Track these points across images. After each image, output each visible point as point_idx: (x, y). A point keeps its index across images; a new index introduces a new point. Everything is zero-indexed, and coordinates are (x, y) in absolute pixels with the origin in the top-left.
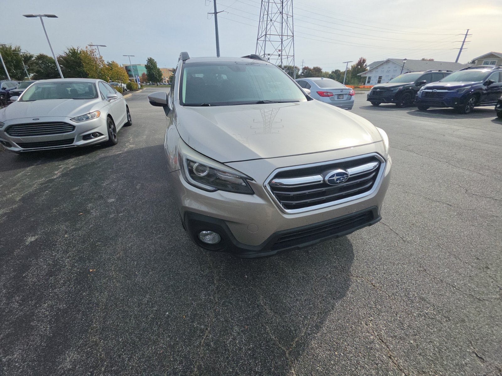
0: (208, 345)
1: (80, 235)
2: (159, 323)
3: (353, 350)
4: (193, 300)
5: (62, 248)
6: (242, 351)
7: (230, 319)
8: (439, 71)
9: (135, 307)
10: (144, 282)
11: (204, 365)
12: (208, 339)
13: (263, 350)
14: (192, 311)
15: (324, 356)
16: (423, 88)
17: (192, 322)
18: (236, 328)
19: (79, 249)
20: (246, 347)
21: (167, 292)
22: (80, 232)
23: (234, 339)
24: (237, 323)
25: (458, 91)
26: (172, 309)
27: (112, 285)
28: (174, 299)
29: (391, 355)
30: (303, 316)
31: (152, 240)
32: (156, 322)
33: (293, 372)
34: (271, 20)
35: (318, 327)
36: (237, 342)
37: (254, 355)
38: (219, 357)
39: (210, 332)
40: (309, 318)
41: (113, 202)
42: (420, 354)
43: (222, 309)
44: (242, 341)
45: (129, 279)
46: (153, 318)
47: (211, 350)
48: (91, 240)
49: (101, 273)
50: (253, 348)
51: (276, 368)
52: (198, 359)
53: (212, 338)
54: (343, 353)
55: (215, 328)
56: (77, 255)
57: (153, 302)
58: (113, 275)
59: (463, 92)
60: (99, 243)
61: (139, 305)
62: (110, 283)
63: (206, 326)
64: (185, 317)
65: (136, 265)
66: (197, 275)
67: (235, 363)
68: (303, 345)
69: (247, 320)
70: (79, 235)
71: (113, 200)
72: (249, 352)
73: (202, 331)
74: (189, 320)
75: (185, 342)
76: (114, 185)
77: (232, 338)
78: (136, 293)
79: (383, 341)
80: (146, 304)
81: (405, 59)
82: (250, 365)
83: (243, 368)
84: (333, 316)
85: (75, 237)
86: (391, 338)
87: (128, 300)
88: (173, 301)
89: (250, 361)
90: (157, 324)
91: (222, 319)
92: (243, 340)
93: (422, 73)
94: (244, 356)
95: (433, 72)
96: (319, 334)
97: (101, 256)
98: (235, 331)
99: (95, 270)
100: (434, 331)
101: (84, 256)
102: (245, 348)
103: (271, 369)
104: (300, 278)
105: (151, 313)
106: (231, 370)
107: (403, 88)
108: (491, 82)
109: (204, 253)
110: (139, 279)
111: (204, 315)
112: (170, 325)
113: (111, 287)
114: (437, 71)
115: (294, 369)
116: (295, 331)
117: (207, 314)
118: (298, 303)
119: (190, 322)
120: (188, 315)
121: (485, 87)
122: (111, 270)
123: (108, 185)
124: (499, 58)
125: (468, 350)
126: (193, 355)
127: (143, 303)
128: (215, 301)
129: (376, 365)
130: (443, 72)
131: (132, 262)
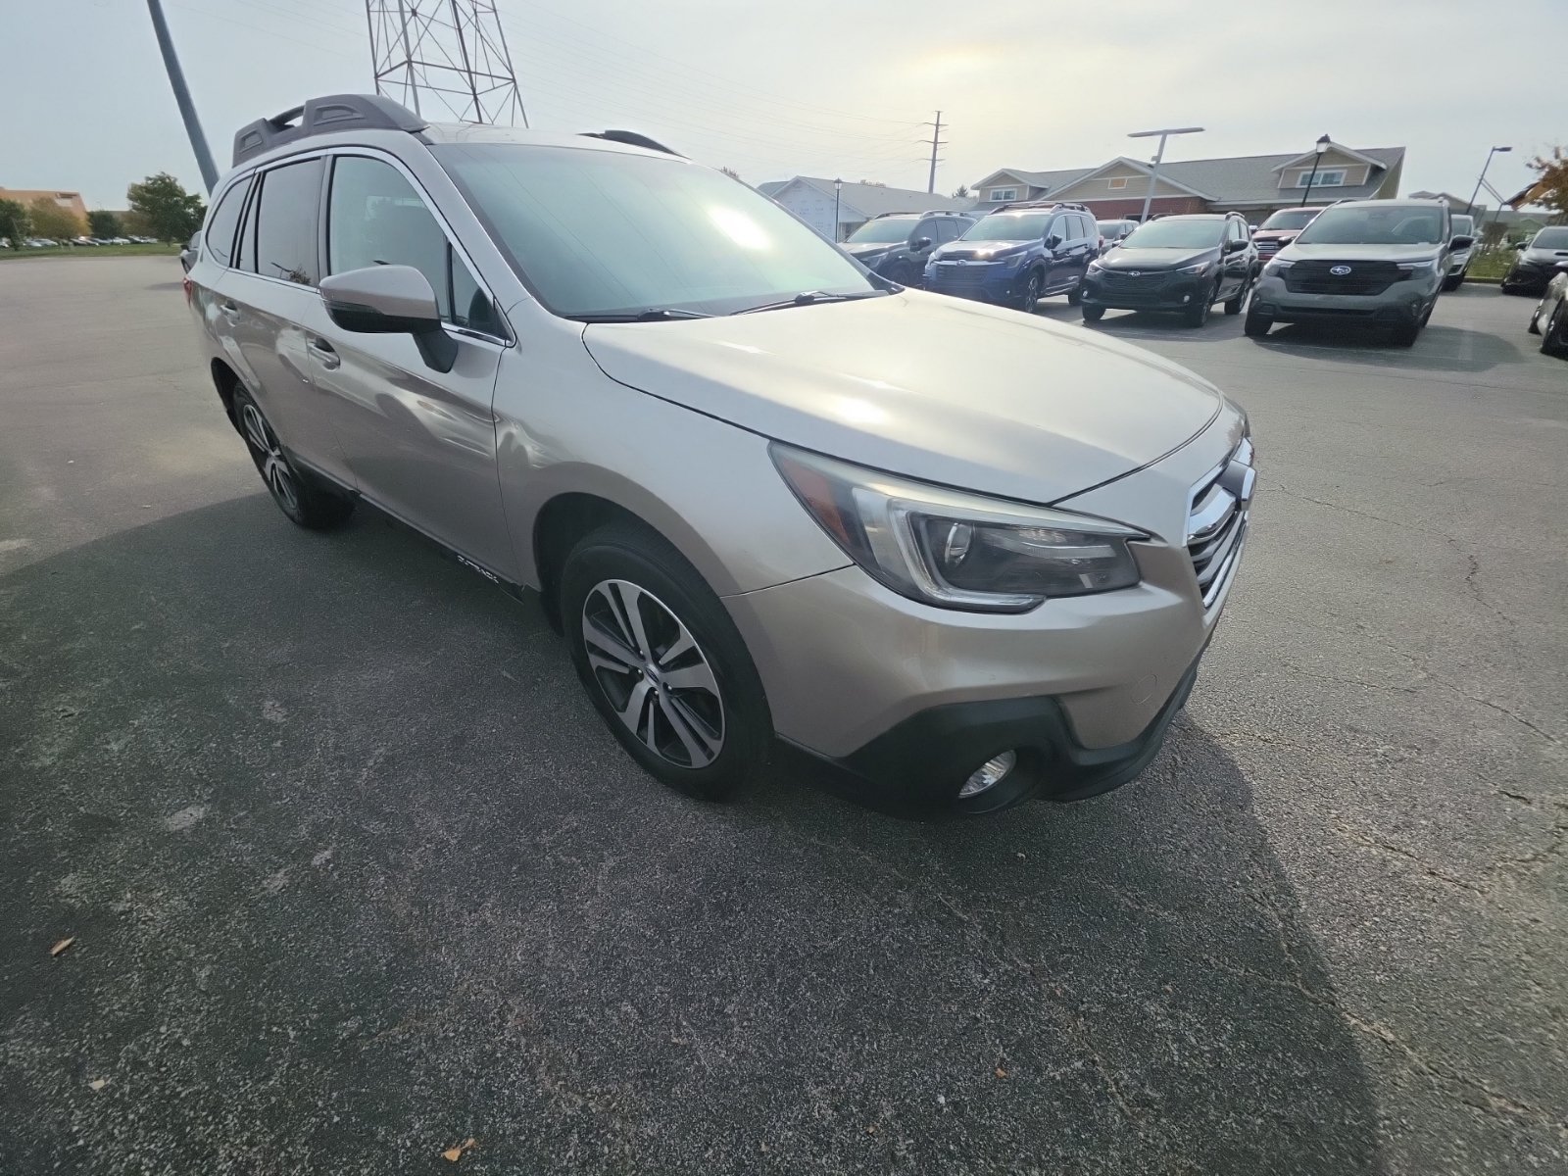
0: (1147, 1103)
1: (186, 1042)
2: (952, 1147)
3: (1381, 898)
4: (964, 1006)
5: (149, 1154)
6: (1229, 1056)
7: (1114, 995)
8: (947, 213)
9: (814, 1155)
10: (742, 1055)
11: (1198, 1163)
12: (1126, 1086)
13: (1260, 1018)
14: (1001, 1041)
15: (1359, 945)
16: (933, 255)
17: (1039, 1071)
18: (1151, 1008)
19: (259, 1107)
20: (1224, 1038)
21: (863, 1036)
22: (163, 1029)
23: (1180, 1039)
24: (1138, 994)
25: (1007, 263)
26: (937, 1076)
27: (627, 1147)
28: (910, 1042)
29: (1430, 869)
30: (1238, 883)
31: (593, 892)
32: (941, 1150)
33: (1354, 1021)
34: (414, 13)
35: (1287, 890)
36: (1194, 1041)
37: (1256, 1044)
38: (1201, 1113)
39: (1110, 1066)
40: (1250, 879)
41: (208, 820)
42: (1455, 839)
43: (1066, 980)
44: (1199, 1030)
45: (673, 1082)
46: (917, 1148)
47: (1169, 1110)
48: (288, 1035)
49: (516, 1134)
50: (1238, 1030)
51: (1323, 1038)
52: (1168, 1161)
53: (1133, 1076)
54: (1376, 916)
55: (1108, 1044)
56: (281, 1137)
57: (857, 1097)
58: (585, 1108)
59: (1016, 265)
60: (352, 1024)
61: (818, 1142)
62: (609, 1144)
63: (1081, 1056)
64: (1003, 1074)
65: (641, 1013)
66: (888, 925)
67: (1248, 1098)
68: (1303, 949)
69: (1151, 971)
70: (178, 1043)
71: (197, 813)
72: (1244, 1046)
73: (1091, 1077)
74: (1023, 1073)
75: (1085, 1143)
76: (115, 747)
77: (1174, 1042)
78: (760, 1110)
79: (1393, 849)
80: (841, 1122)
81: (838, 181)
82: (1276, 1075)
83: (1274, 1093)
84: (1281, 847)
85: (160, 1065)
86: (1396, 835)
87: (762, 1154)
88: (910, 1049)
89: (1268, 1066)
90: (951, 1156)
91: (1098, 1008)
92: (1198, 1025)
93: (917, 218)
94: (1243, 1064)
95: (937, 215)
96: (1304, 904)
97: (432, 1071)
98: (1159, 1019)
99: (471, 1141)
100: (1425, 783)
101: (336, 1119)
102: (1223, 1042)
103: (1318, 1049)
104: (1136, 794)
105: (894, 1136)
106: (1260, 1121)
107: (888, 256)
108: (1056, 241)
109: (836, 849)
110: (710, 1056)
111: (1043, 1032)
112: (991, 1127)
113: (633, 1157)
114: (943, 215)
115: (1349, 1014)
116: (1262, 927)
117: (1049, 1021)
118: (1195, 856)
119: (1032, 1077)
120: (1003, 1059)
121: (1048, 253)
122: (548, 1096)
123: (68, 755)
124: (1019, 182)
125: (1492, 793)
126: (1145, 1158)
127: (825, 1124)
128: (1025, 970)
129: (1434, 905)
130: (954, 215)
131: (607, 1011)
